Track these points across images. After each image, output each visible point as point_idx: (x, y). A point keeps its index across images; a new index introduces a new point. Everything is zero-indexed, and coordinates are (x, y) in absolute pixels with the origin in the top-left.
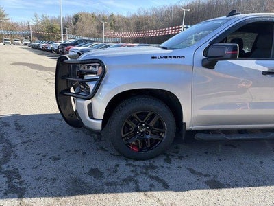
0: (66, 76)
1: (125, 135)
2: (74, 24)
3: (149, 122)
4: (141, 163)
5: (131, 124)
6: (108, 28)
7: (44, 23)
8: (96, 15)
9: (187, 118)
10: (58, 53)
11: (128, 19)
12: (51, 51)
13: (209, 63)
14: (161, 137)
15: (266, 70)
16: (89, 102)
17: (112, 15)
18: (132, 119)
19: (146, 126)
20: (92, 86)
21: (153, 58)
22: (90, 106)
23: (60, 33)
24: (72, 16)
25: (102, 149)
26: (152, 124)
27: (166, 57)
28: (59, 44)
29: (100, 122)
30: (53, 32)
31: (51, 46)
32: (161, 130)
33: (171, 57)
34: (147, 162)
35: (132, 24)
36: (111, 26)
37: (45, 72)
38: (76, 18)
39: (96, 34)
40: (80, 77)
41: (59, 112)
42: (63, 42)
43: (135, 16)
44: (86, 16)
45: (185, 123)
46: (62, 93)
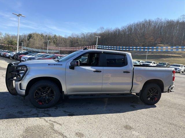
0: (11, 72)
1: (36, 97)
2: (28, 40)
3: (47, 91)
4: (43, 110)
5: (39, 92)
6: (52, 44)
7: (5, 38)
8: (44, 35)
9: (64, 89)
10: (13, 59)
11: (66, 39)
12: (9, 57)
13: (72, 67)
14: (53, 97)
15: (95, 70)
16: (20, 82)
17: (55, 36)
18: (39, 90)
19: (46, 93)
20: (21, 75)
21: (49, 65)
22: (20, 84)
23: (17, 46)
24: (27, 35)
25: (27, 105)
26: (48, 92)
27: (54, 65)
28: (15, 53)
29: (24, 91)
30: (12, 45)
31: (9, 54)
32: (53, 95)
33: (57, 65)
34: (46, 109)
35: (68, 42)
36: (54, 42)
37: (3, 71)
38: (30, 36)
39: (43, 47)
40: (17, 72)
41: (8, 91)
42: (18, 52)
43: (70, 37)
44: (37, 35)
45: (64, 91)
46: (9, 79)
